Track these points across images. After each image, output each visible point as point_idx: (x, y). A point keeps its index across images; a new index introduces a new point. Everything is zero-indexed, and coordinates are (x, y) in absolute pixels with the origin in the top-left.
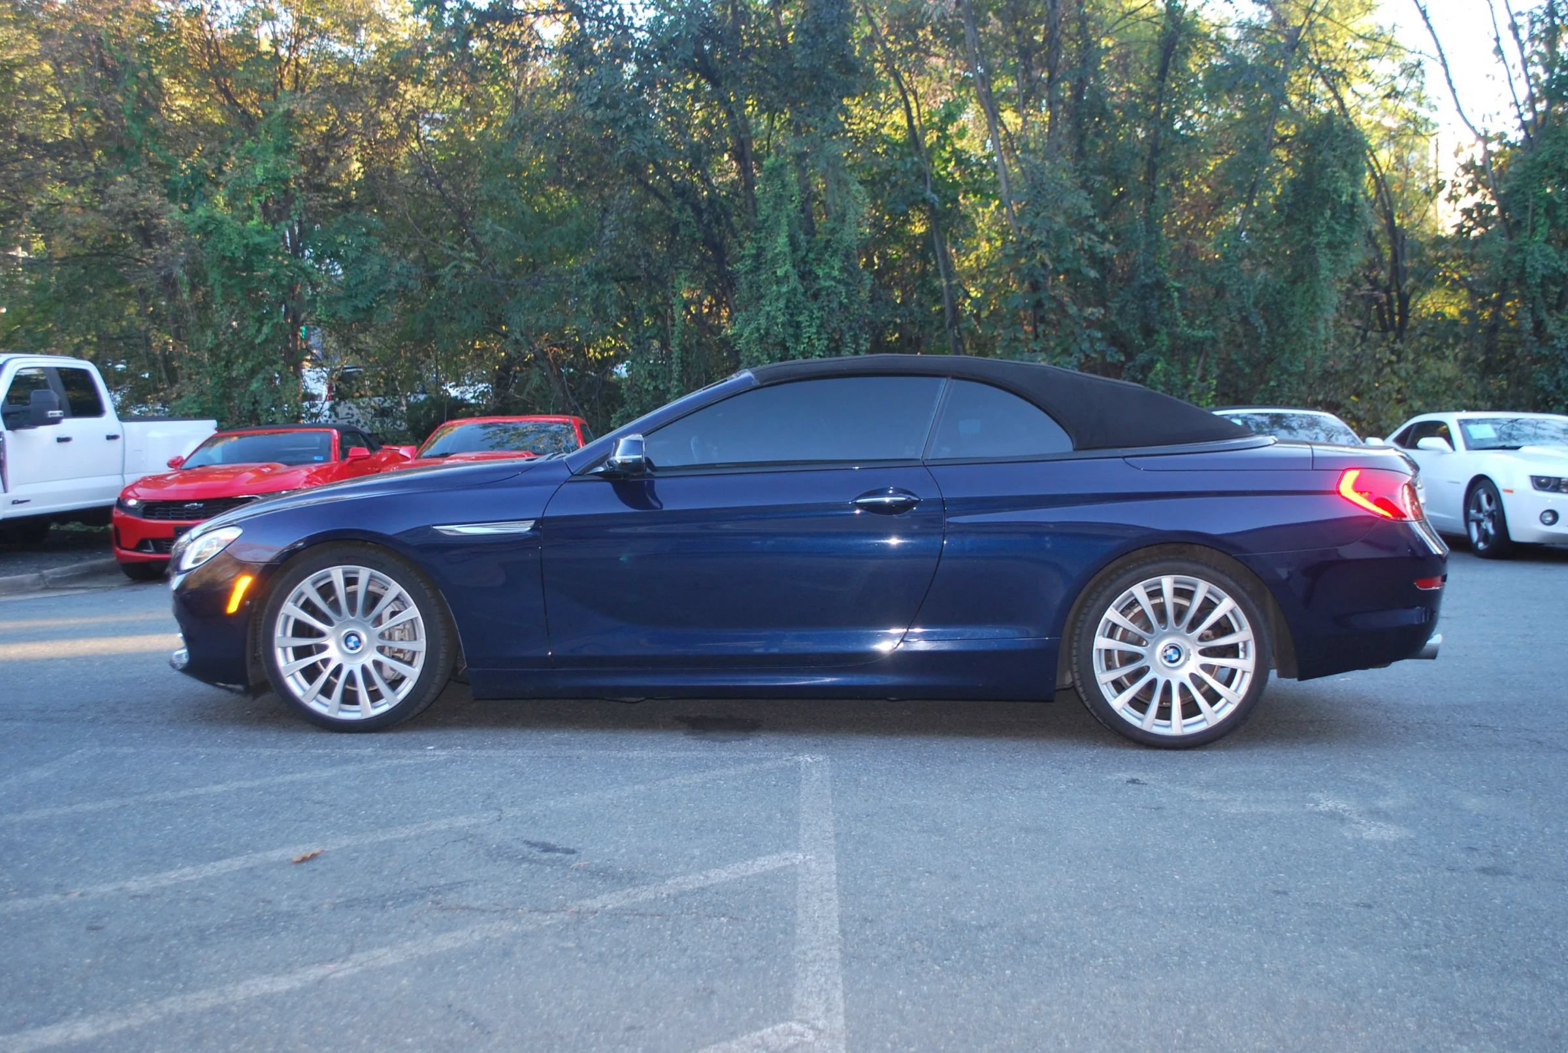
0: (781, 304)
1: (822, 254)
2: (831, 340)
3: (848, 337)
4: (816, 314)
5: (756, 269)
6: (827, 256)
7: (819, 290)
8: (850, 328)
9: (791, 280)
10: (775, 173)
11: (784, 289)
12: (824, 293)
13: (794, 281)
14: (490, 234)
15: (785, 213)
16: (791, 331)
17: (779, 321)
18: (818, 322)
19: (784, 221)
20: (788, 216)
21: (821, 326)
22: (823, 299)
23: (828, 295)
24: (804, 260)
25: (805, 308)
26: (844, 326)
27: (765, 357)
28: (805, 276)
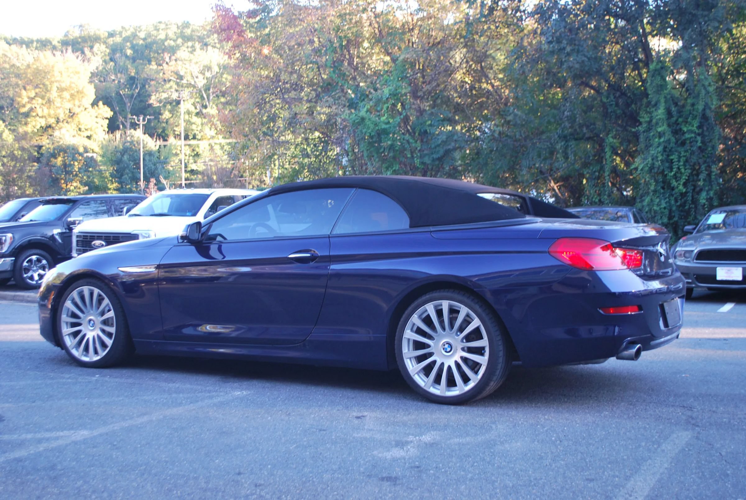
0: (660, 149)
1: (687, 119)
2: (693, 169)
3: (703, 167)
4: (683, 154)
5: (649, 129)
6: (689, 120)
7: (685, 140)
8: (705, 162)
9: (666, 135)
10: (657, 73)
11: (662, 140)
12: (688, 142)
13: (668, 135)
14: (512, 115)
15: (663, 96)
16: (667, 165)
17: (660, 158)
18: (684, 158)
19: (663, 100)
20: (665, 97)
21: (687, 161)
22: (687, 147)
23: (691, 143)
24: (676, 123)
25: (676, 151)
26: (701, 161)
27: (653, 181)
28: (677, 132)
